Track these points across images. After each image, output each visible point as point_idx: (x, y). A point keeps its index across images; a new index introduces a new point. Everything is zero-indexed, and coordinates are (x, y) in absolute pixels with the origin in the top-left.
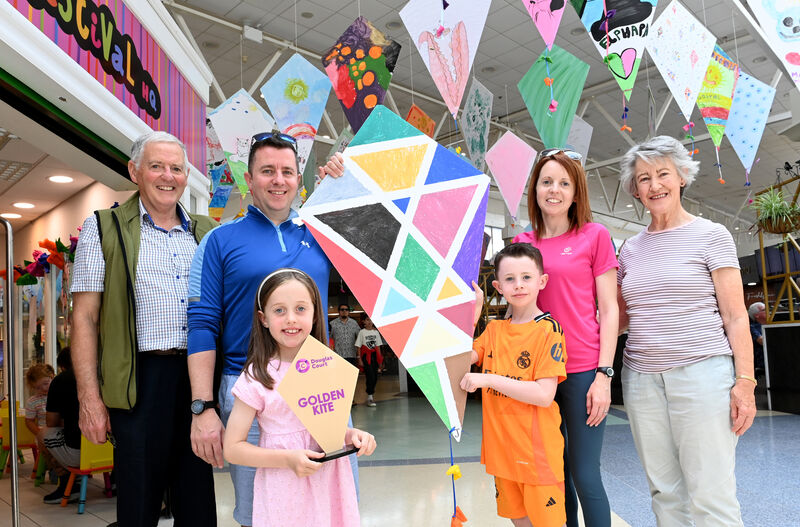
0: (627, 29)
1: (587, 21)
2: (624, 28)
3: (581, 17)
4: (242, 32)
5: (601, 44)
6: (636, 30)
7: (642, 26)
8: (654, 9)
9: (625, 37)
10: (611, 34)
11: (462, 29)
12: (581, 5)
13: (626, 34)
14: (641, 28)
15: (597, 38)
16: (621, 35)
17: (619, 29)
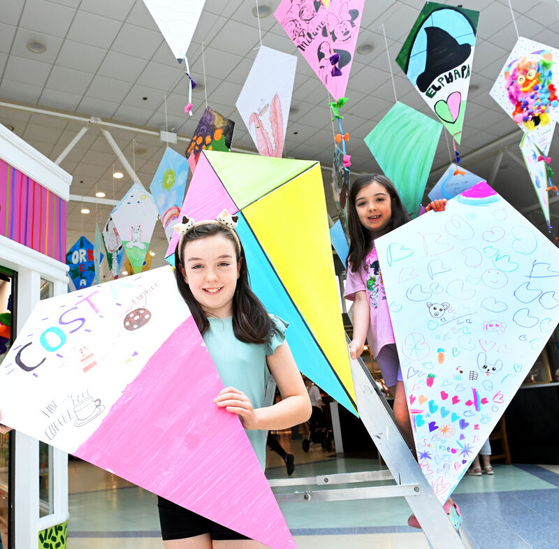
0: (450, 74)
1: (412, 76)
2: (447, 74)
3: (406, 72)
4: (159, 137)
5: (427, 94)
6: (458, 73)
7: (464, 68)
8: (473, 49)
9: (448, 82)
10: (436, 83)
11: (277, 100)
12: (405, 62)
13: (450, 79)
14: (463, 71)
15: (423, 90)
16: (444, 82)
17: (442, 75)
